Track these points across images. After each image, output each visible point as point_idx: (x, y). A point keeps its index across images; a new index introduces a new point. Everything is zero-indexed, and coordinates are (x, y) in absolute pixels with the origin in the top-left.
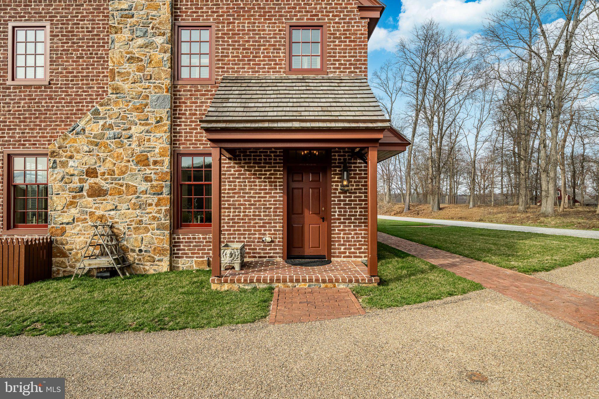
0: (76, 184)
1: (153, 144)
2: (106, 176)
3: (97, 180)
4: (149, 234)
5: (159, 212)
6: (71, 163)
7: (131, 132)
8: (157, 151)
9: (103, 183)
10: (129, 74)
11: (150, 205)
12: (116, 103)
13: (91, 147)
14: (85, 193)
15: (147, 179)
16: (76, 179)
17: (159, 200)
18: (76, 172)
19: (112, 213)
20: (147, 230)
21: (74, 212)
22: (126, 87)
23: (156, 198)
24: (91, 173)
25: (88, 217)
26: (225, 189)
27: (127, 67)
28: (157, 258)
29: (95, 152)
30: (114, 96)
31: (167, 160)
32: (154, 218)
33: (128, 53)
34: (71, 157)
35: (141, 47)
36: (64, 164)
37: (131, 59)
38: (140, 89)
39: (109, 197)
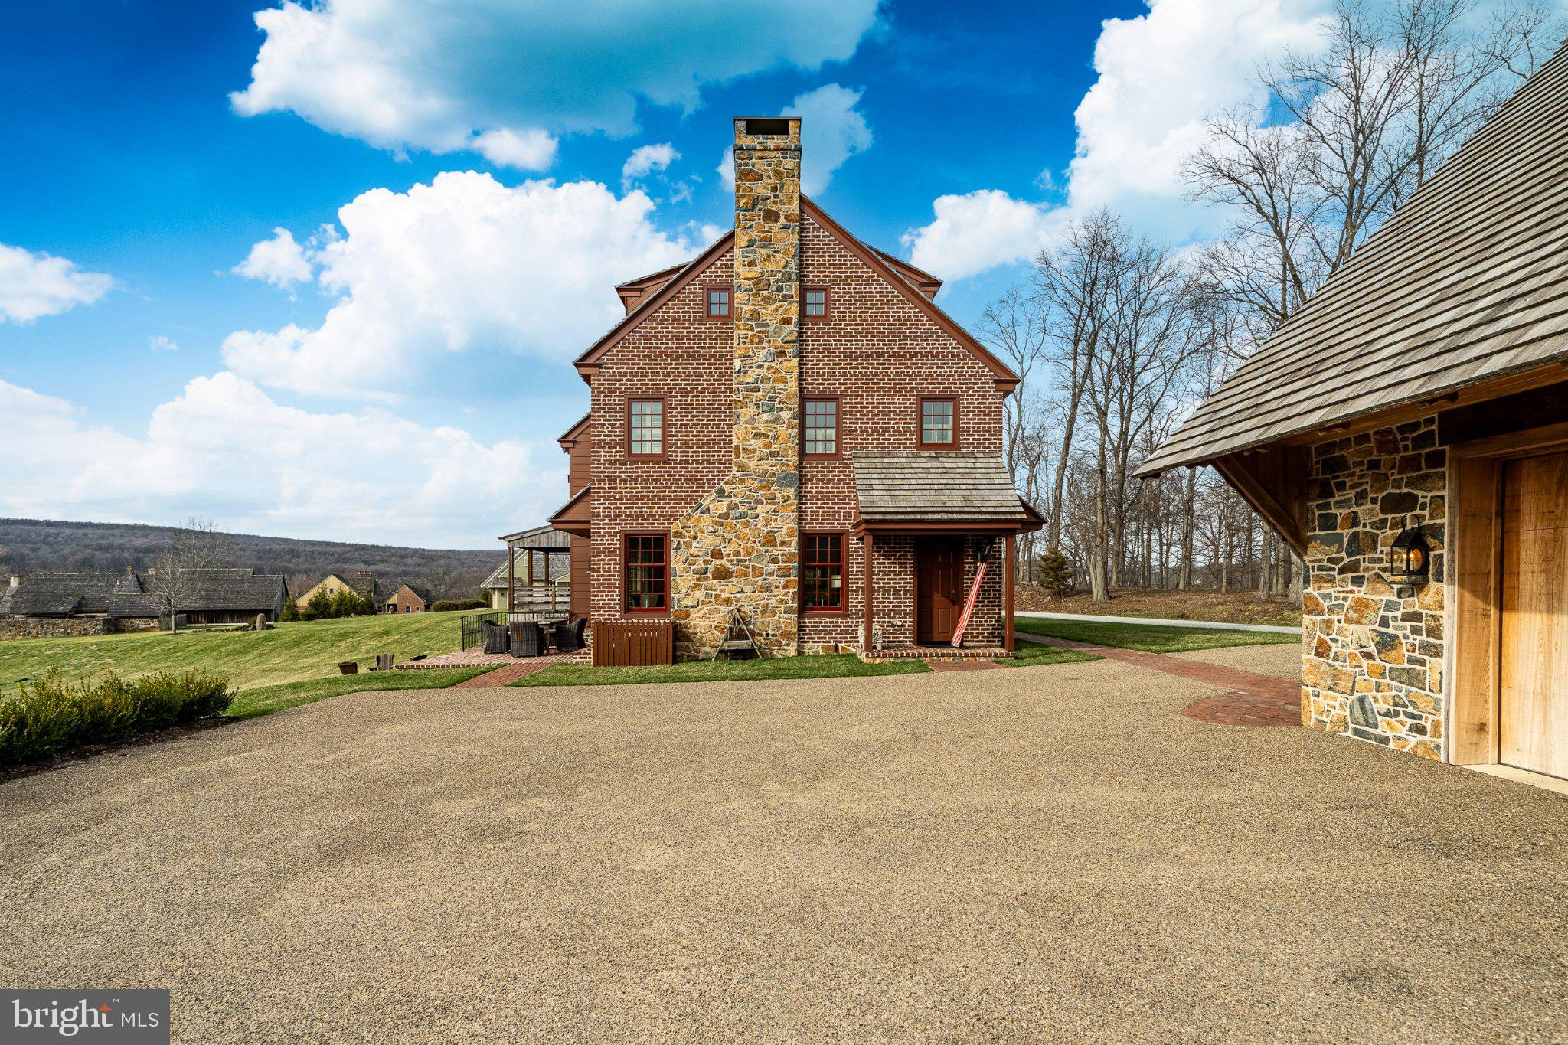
0: (700, 564)
1: (780, 524)
2: (732, 558)
3: (723, 561)
4: (776, 617)
5: (787, 594)
6: (695, 544)
7: (757, 511)
8: (784, 531)
9: (728, 565)
10: (755, 450)
11: (777, 587)
12: (742, 481)
13: (716, 527)
14: (709, 575)
15: (774, 561)
16: (700, 561)
17: (787, 582)
18: (701, 554)
19: (738, 595)
20: (774, 613)
21: (699, 595)
22: (752, 464)
23: (783, 581)
24: (717, 554)
25: (713, 600)
26: (853, 571)
27: (753, 443)
28: (784, 642)
29: (720, 533)
30: (739, 474)
31: (794, 541)
32: (782, 601)
33: (753, 429)
34: (695, 538)
35: (766, 422)
36: (688, 545)
37: (757, 436)
38: (766, 467)
39: (734, 580)
